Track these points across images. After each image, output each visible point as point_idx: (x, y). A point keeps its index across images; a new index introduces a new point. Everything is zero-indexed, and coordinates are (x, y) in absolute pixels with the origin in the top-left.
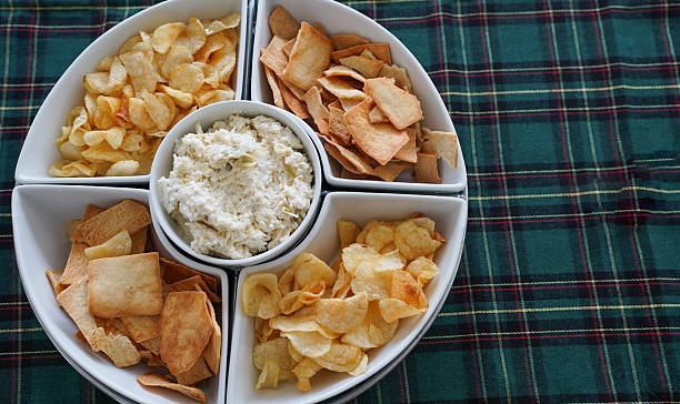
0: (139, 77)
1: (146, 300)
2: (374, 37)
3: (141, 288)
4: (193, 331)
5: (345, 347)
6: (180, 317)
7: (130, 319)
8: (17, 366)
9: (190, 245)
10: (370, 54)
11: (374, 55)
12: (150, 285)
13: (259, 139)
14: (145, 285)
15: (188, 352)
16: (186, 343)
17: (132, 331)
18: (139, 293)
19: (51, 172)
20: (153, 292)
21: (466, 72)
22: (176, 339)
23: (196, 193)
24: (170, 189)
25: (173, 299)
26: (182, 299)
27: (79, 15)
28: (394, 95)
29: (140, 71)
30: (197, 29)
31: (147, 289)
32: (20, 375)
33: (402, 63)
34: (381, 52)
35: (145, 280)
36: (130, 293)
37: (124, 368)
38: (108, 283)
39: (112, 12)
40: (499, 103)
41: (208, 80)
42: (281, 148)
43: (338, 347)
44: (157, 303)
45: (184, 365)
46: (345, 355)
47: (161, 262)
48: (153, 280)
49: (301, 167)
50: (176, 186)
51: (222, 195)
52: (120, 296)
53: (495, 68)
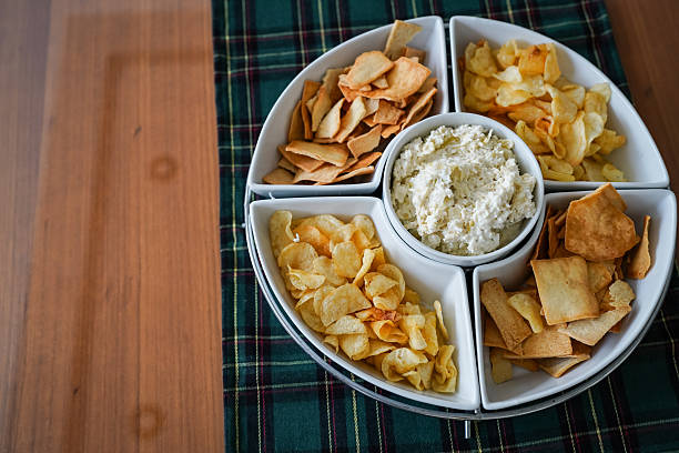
0: (349, 303)
1: (575, 269)
2: (297, 95)
3: (566, 274)
4: (602, 218)
5: (587, 103)
6: (588, 234)
7: (593, 285)
8: (634, 428)
9: (530, 219)
10: (311, 101)
11: (312, 97)
12: (562, 267)
13: (415, 173)
14: (563, 271)
15: (619, 224)
16: (610, 227)
17: (602, 284)
18: (571, 276)
19: (453, 391)
20: (567, 264)
21: (303, 52)
22: (607, 237)
23: (488, 208)
24: (481, 238)
25: (572, 243)
26: (572, 232)
27: (245, 419)
28: (360, 69)
29: (344, 301)
30: (292, 252)
31: (566, 269)
32: (641, 425)
33: (320, 73)
34: (311, 90)
35: (558, 271)
36: (572, 283)
37: (634, 292)
38: (567, 303)
39: (243, 381)
40: (332, 27)
41: (348, 237)
42: (427, 148)
43: (588, 107)
44: (576, 260)
45: (629, 228)
46: (595, 103)
47: (538, 259)
48: (557, 264)
49: (443, 131)
50: (479, 232)
51: (478, 194)
52: (576, 292)
53: (298, 30)
